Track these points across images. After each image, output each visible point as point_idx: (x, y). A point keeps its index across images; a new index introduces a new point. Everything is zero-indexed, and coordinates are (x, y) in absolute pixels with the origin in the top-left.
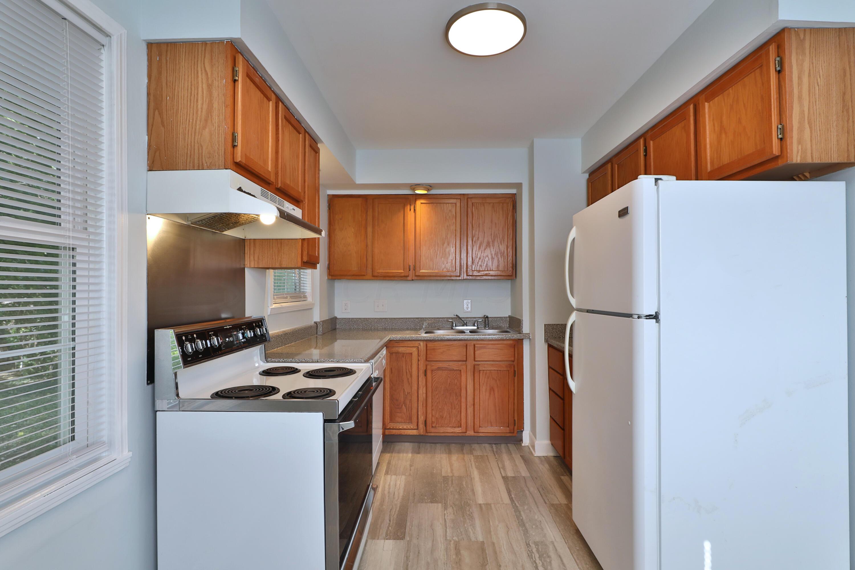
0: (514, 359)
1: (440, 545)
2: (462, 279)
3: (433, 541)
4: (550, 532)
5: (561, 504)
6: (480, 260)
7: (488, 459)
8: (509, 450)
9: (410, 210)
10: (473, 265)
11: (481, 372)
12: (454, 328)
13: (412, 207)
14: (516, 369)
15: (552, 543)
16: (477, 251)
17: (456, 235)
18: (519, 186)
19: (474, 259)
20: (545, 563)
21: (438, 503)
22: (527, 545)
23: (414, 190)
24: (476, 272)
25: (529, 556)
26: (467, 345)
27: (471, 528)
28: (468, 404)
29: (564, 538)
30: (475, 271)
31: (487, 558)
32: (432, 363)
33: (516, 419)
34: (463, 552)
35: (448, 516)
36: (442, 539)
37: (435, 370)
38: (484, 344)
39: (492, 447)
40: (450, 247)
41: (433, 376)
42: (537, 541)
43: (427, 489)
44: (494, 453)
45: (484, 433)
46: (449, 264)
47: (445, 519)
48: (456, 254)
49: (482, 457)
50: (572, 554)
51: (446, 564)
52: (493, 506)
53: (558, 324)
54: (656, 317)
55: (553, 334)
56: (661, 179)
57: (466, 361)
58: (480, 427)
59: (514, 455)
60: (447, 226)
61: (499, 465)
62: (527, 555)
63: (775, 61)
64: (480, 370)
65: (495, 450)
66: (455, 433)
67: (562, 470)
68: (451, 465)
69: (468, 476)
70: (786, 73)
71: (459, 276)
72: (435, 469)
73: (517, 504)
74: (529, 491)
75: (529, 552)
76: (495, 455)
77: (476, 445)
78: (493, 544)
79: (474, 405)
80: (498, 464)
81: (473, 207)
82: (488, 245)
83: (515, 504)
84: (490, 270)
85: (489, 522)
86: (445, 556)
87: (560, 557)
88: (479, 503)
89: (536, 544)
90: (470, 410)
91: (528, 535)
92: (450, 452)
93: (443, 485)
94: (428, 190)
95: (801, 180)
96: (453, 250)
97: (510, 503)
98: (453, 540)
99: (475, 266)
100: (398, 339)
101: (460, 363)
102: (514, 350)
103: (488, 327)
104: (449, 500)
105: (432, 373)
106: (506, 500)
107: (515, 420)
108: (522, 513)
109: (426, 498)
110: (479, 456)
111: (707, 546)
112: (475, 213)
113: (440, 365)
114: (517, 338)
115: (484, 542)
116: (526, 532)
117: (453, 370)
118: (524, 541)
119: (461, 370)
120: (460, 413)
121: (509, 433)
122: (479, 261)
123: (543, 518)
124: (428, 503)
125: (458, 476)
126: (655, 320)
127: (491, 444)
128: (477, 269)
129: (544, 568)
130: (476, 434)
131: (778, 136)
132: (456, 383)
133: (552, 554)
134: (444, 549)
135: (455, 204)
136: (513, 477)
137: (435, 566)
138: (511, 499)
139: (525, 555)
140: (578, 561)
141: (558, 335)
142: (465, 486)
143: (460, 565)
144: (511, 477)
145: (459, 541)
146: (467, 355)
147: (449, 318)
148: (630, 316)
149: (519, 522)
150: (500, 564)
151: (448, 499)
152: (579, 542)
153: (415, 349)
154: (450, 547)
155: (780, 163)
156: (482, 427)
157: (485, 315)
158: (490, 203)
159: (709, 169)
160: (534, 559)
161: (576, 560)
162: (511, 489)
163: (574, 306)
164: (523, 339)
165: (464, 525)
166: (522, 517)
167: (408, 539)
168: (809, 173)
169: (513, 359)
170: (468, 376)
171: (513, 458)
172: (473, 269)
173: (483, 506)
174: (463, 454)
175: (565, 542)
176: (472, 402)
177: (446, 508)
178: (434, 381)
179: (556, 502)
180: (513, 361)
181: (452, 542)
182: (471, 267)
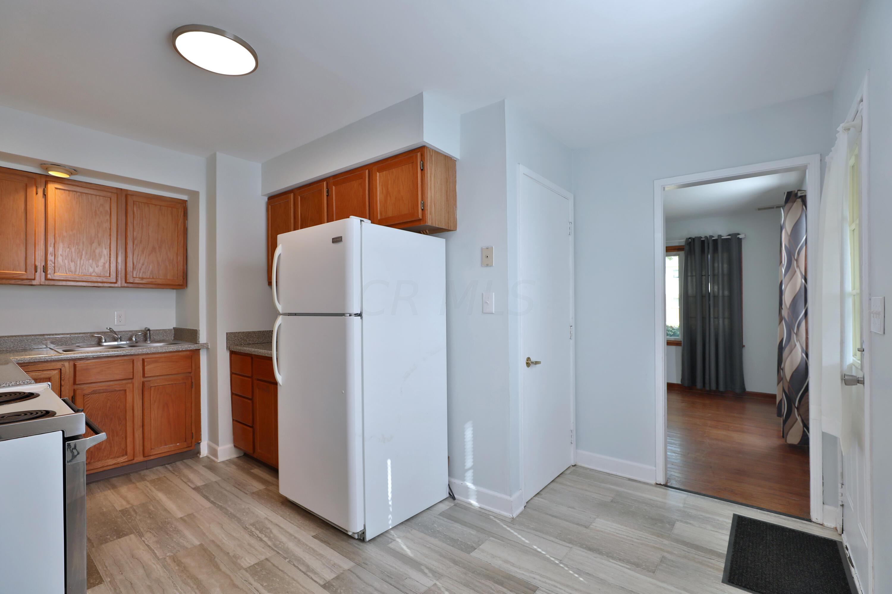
0: (192, 371)
1: (155, 567)
2: (120, 286)
3: (144, 567)
4: (260, 512)
5: (260, 490)
6: (144, 267)
7: (168, 479)
8: (188, 465)
9: (37, 194)
10: (134, 271)
11: (153, 389)
12: (102, 344)
13: (40, 191)
14: (193, 381)
15: (266, 518)
16: (139, 255)
17: (110, 235)
18: (195, 194)
19: (135, 264)
20: (267, 534)
21: (129, 535)
22: (245, 529)
23: (47, 169)
24: (138, 279)
25: (250, 535)
26: (133, 361)
27: (182, 539)
28: (136, 427)
29: (274, 512)
30: (136, 278)
31: (212, 553)
32: (82, 386)
33: (194, 431)
34: (183, 560)
35: (148, 541)
36: (153, 562)
37: (89, 394)
38: (156, 358)
39: (166, 468)
40: (102, 248)
41: (86, 402)
42: (252, 522)
43: (104, 529)
44: (171, 472)
45: (156, 455)
46: (101, 268)
47: (146, 544)
48: (110, 257)
49: (159, 479)
50: (285, 519)
51: (171, 577)
52: (195, 514)
53: (240, 332)
54: (360, 315)
55: (235, 341)
56: (363, 221)
57: (132, 379)
58: (151, 449)
59: (195, 468)
60: (98, 223)
61: (184, 480)
62: (249, 535)
63: (420, 163)
64: (151, 387)
65: (171, 469)
66: (119, 463)
67: (250, 466)
68: (124, 498)
69: (151, 500)
70: (426, 172)
71: (116, 283)
72: (103, 508)
73: (220, 504)
74: (226, 490)
75: (249, 533)
76: (174, 473)
77: (145, 471)
78: (213, 541)
79: (143, 426)
80: (182, 480)
81: (135, 206)
82: (154, 249)
83: (218, 505)
84: (156, 278)
85: (199, 527)
86: (166, 572)
87: (277, 525)
88: (180, 517)
89: (253, 525)
90: (138, 434)
91: (242, 522)
92: (114, 487)
93: (124, 518)
94: (71, 174)
95: (424, 234)
96: (105, 252)
97: (213, 506)
98: (167, 556)
99: (137, 272)
100: (27, 361)
101: (124, 382)
102: (191, 361)
103: (150, 340)
104: (142, 527)
105: (84, 398)
106: (207, 504)
107: (192, 433)
108: (228, 508)
109: (109, 537)
110: (156, 480)
111: (389, 462)
112: (137, 214)
113: (95, 387)
114: (195, 348)
115: (202, 544)
116: (239, 520)
117: (116, 391)
118: (241, 527)
119: (126, 390)
120: (124, 439)
121: (187, 447)
122: (142, 267)
123: (250, 505)
124: (115, 540)
125: (139, 505)
126: (360, 317)
127: (163, 465)
128: (139, 276)
129: (267, 537)
130: (146, 459)
131: (421, 207)
132: (119, 406)
133: (269, 525)
134: (162, 568)
135: (109, 199)
136: (205, 485)
137: (158, 584)
138: (212, 502)
139: (247, 536)
140: (292, 522)
141: (239, 342)
142: (153, 509)
143: (187, 571)
144: (203, 485)
145: (174, 555)
146: (135, 371)
147: (94, 333)
148: (343, 315)
149: (229, 516)
150: (228, 552)
151: (140, 528)
152: (288, 509)
153: (56, 372)
154: (167, 563)
155: (422, 224)
156: (153, 449)
157: (147, 328)
158: (156, 205)
159: (379, 218)
160: (256, 535)
161: (291, 521)
162: (207, 494)
163: (281, 312)
164: (200, 349)
165: (173, 540)
166: (230, 511)
167: (109, 580)
168: (429, 231)
169: (190, 370)
170: (135, 395)
171: (195, 470)
172: (134, 276)
173: (185, 518)
174: (134, 483)
175: (276, 513)
176: (140, 423)
177: (140, 535)
178: (87, 408)
179: (255, 490)
180: (190, 373)
181: (167, 558)
182: (132, 273)
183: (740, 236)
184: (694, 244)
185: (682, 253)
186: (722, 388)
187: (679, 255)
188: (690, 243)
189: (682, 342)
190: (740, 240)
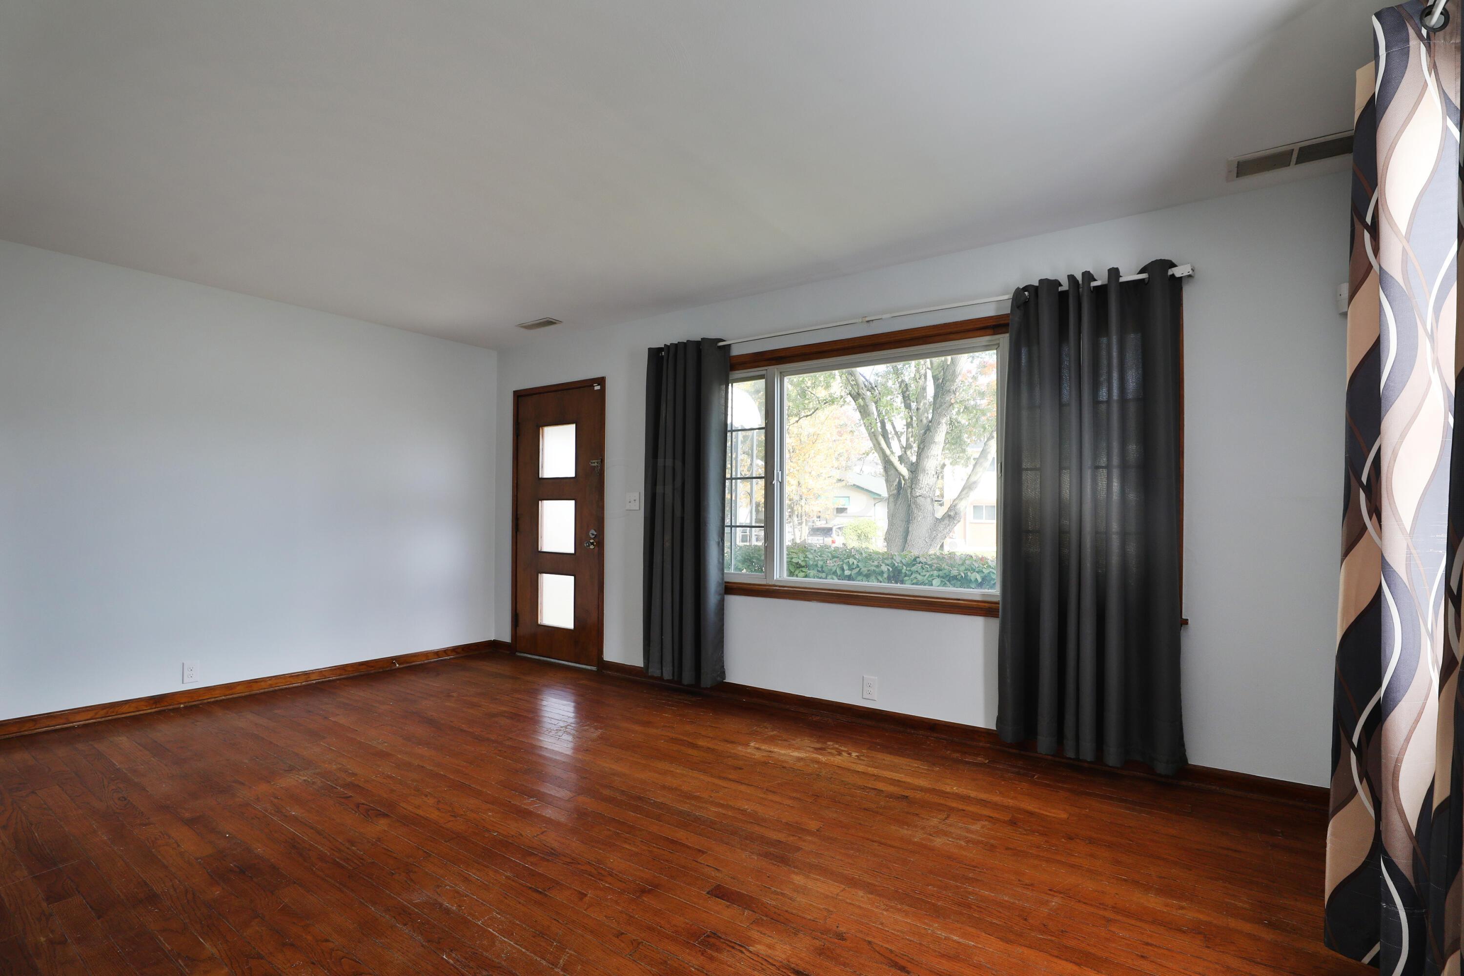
183: (1178, 272)
184: (1037, 304)
185: (1004, 339)
186: (1112, 757)
187: (996, 346)
188: (1026, 303)
189: (1000, 606)
190: (1177, 284)
